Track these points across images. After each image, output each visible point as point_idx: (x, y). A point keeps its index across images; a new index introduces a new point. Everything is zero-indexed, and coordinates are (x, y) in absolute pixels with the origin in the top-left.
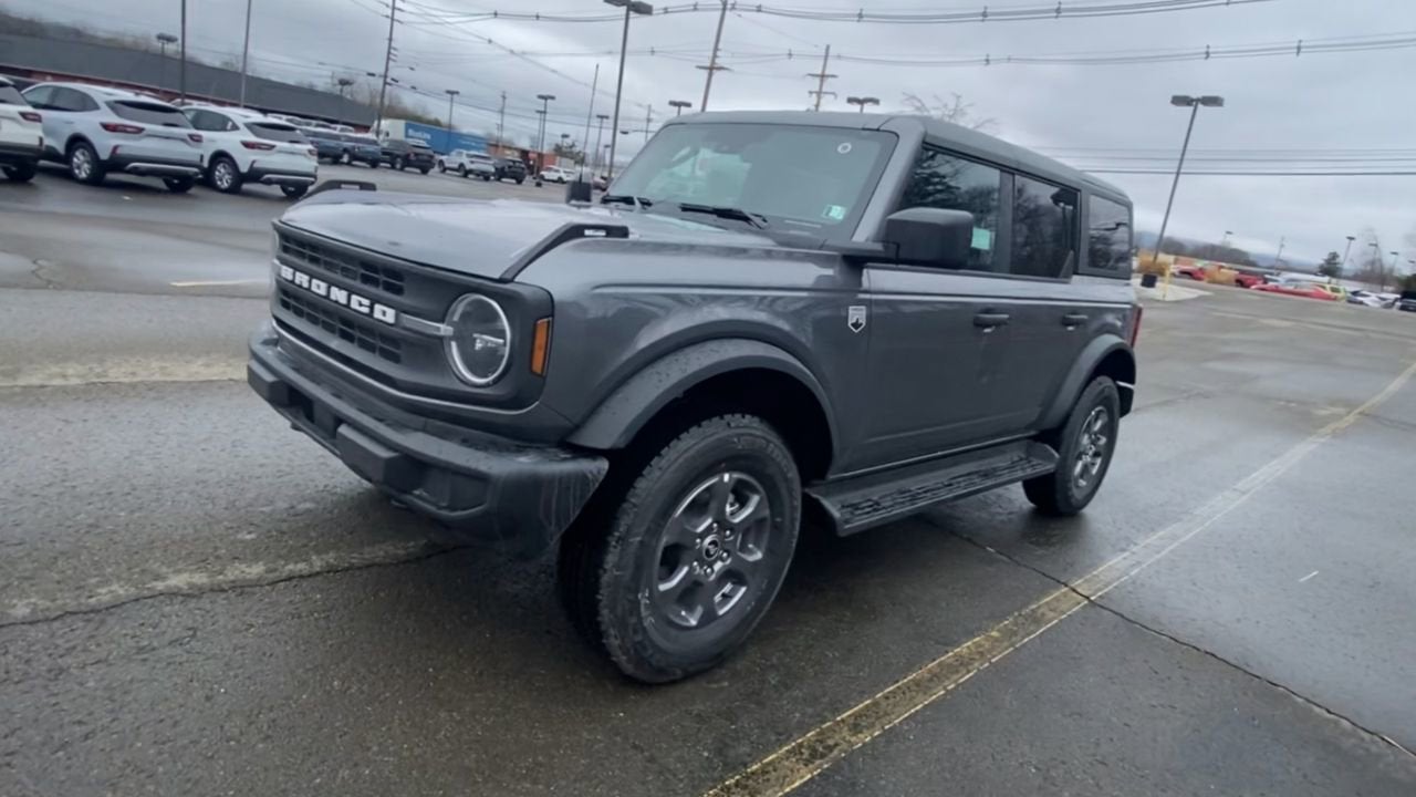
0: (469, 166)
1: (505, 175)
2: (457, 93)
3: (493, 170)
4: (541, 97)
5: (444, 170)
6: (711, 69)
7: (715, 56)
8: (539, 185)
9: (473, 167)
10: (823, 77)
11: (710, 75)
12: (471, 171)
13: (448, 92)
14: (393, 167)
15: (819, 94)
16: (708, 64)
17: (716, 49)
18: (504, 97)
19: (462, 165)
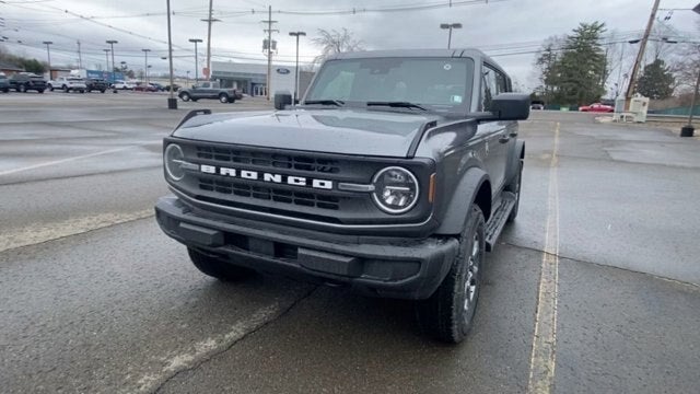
0: (69, 86)
1: (94, 89)
2: (51, 43)
3: (85, 86)
4: (109, 42)
5: (52, 89)
6: (210, 21)
7: (211, 14)
8: (115, 92)
9: (72, 86)
10: (270, 22)
11: (210, 24)
12: (71, 88)
13: (46, 43)
14: (18, 91)
15: (270, 31)
16: (207, 18)
17: (211, 10)
18: (79, 43)
19: (64, 85)
